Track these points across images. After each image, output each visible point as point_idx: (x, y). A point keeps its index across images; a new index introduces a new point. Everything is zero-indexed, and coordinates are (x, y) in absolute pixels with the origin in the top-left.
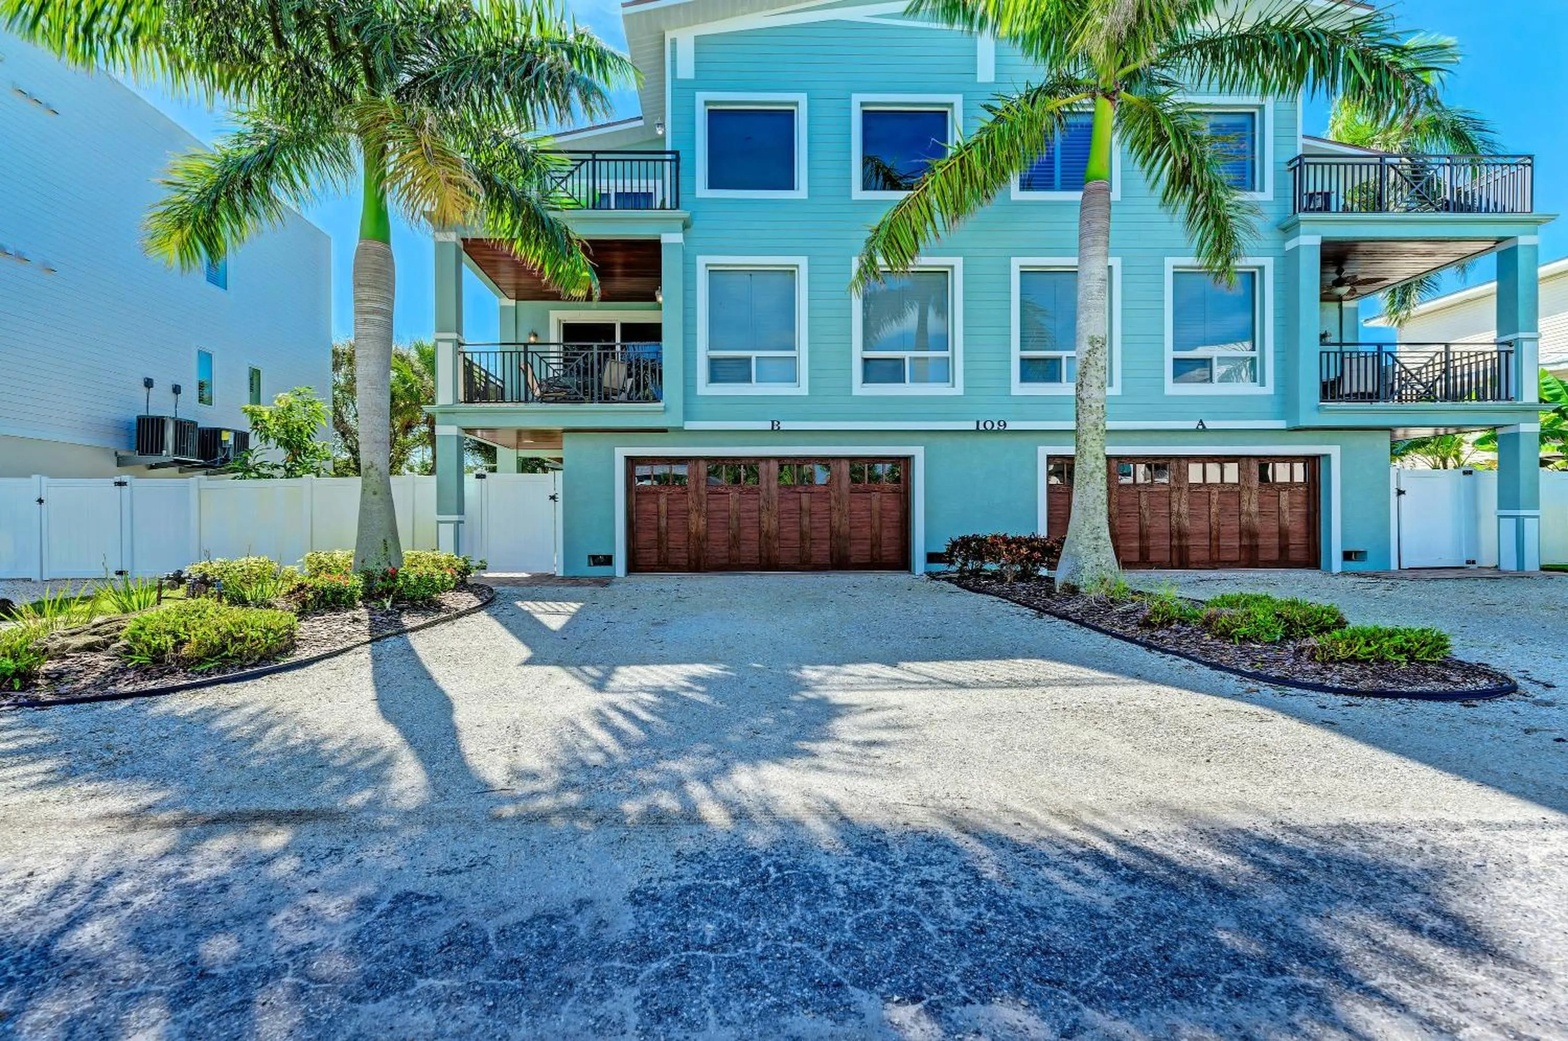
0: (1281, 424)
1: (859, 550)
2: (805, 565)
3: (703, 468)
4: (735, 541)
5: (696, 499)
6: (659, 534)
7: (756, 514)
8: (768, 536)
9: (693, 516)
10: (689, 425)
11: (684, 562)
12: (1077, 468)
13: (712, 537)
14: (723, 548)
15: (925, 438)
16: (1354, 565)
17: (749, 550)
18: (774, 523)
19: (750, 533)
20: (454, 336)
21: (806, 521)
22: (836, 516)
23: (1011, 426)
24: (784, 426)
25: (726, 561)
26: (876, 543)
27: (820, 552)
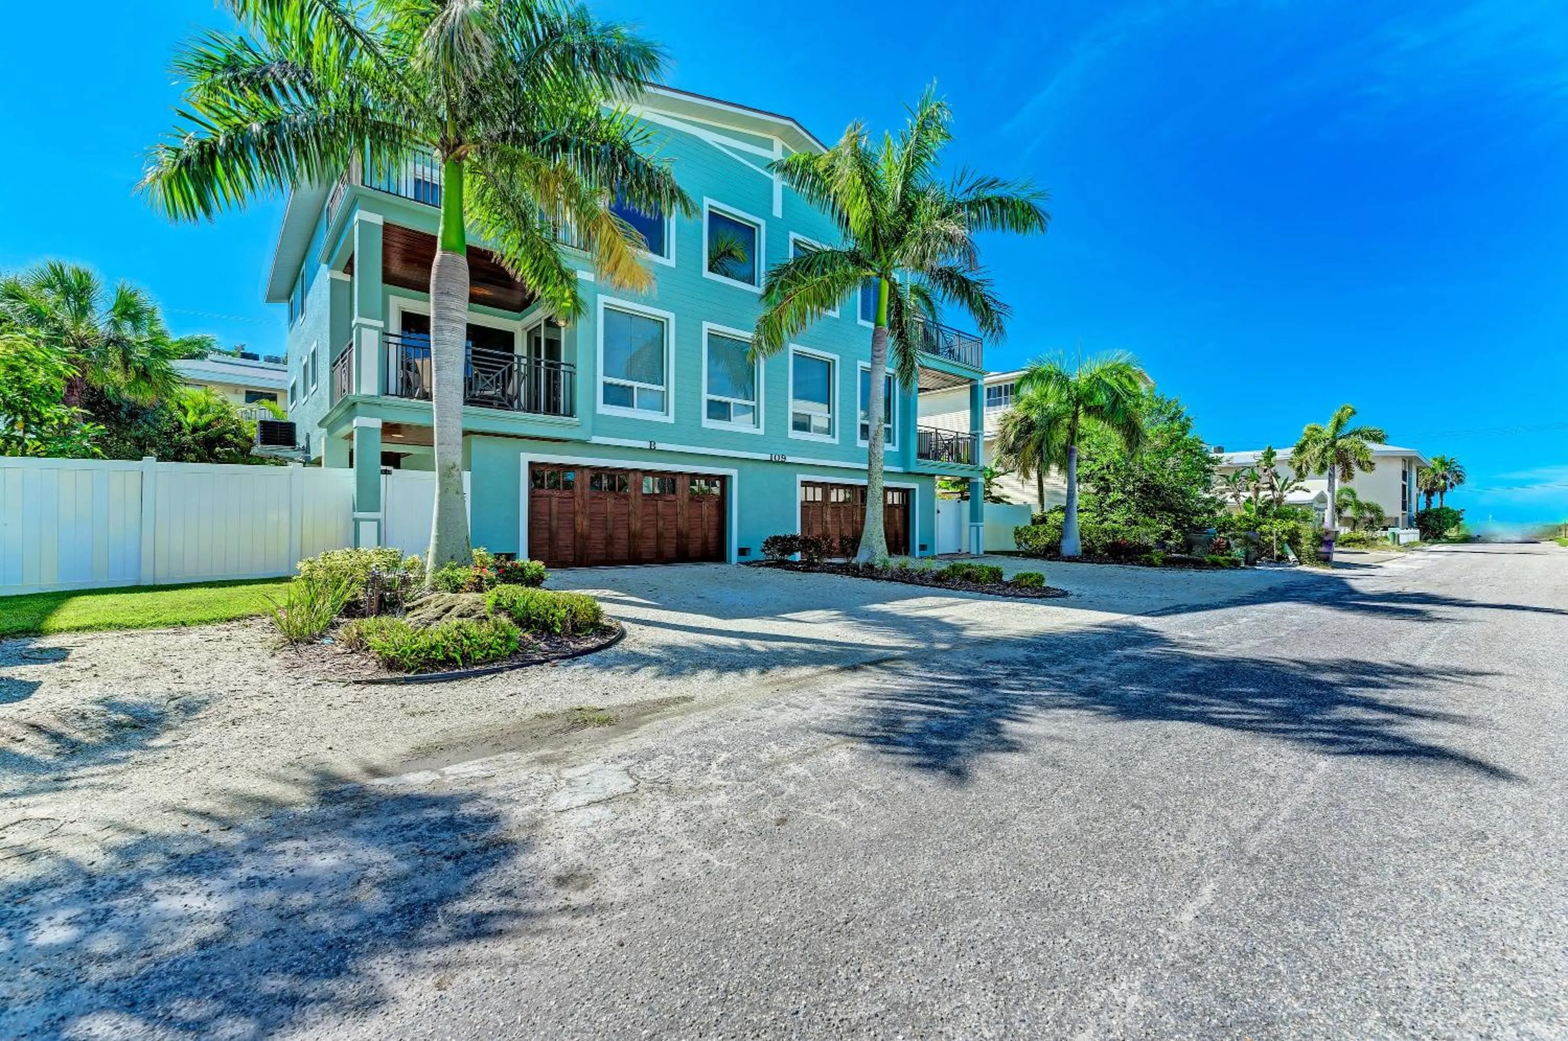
0: (900, 469)
1: (695, 546)
2: (661, 558)
3: (588, 475)
4: (610, 540)
5: (581, 502)
6: (550, 532)
7: (625, 518)
8: (634, 536)
9: (579, 519)
10: (596, 439)
11: (571, 558)
12: (869, 492)
13: (593, 536)
14: (601, 546)
15: (738, 463)
16: (924, 553)
17: (620, 548)
18: (639, 525)
19: (622, 534)
20: (381, 324)
21: (661, 523)
22: (680, 520)
23: (789, 459)
24: (659, 446)
25: (603, 557)
26: (705, 543)
27: (670, 548)
